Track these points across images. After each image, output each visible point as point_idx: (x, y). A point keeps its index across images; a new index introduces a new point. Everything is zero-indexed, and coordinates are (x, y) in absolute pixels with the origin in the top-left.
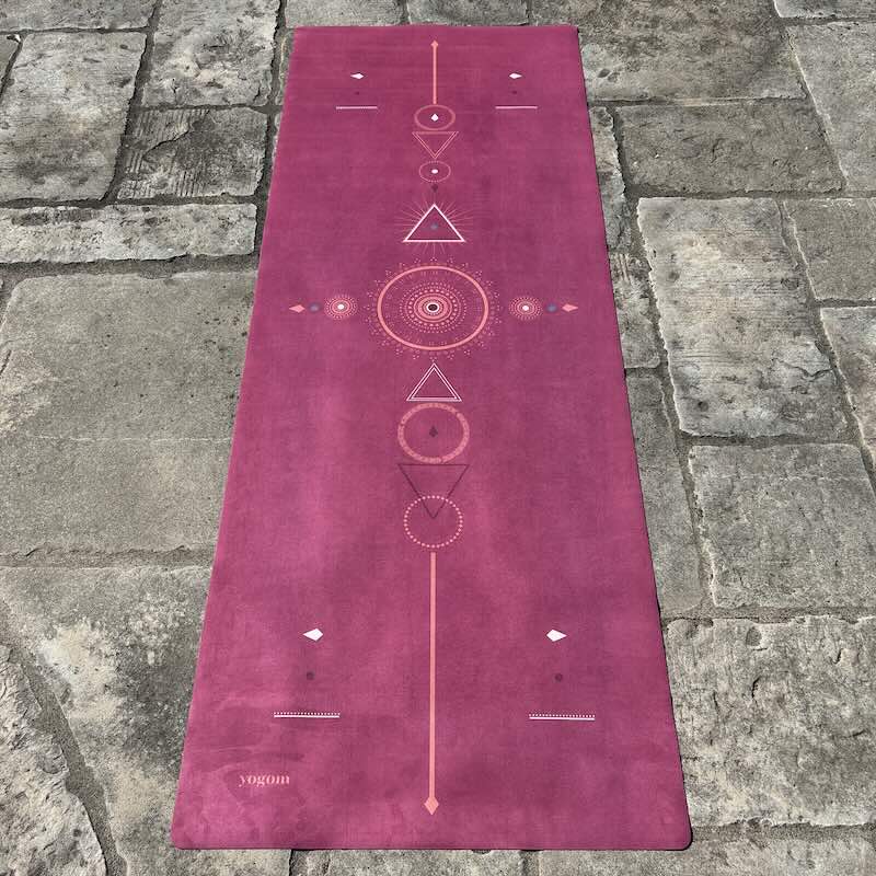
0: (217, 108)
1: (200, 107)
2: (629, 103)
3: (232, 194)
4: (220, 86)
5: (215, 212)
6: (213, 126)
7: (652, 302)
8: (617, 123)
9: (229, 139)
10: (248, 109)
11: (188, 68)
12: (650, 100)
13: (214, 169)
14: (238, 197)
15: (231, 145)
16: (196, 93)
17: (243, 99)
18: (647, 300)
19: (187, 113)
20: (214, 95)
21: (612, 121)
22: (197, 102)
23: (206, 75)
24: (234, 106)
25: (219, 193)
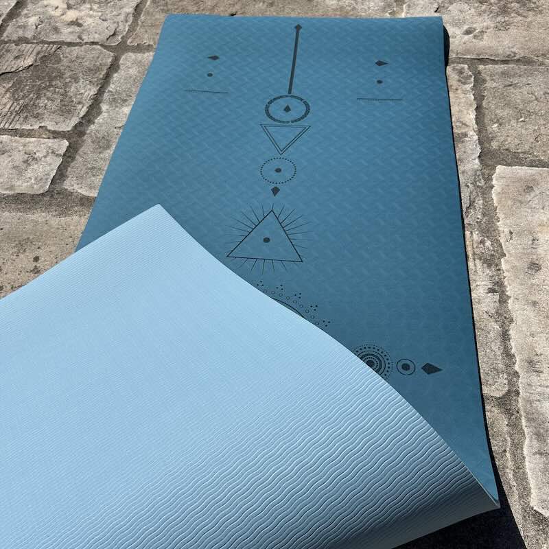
0: (70, 44)
1: (54, 43)
2: (494, 62)
3: (49, 128)
4: (80, 25)
5: (24, 146)
6: (59, 61)
7: (503, 300)
8: (479, 81)
9: (68, 74)
10: (99, 47)
11: (57, 8)
12: (518, 60)
13: (42, 102)
14: (54, 132)
15: (68, 80)
16: (56, 30)
17: (97, 38)
18: (496, 297)
19: (39, 48)
20: (72, 33)
21: (472, 79)
22: (54, 38)
23: (72, 15)
24: (86, 43)
25: (36, 127)
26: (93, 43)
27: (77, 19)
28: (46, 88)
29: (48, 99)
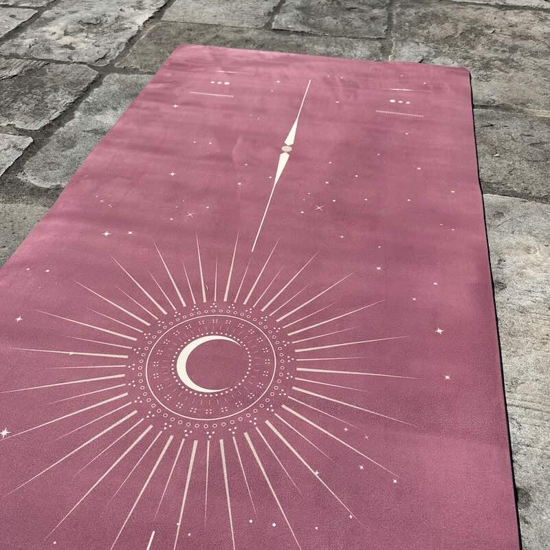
26: (81, 63)
27: (71, 44)
28: (25, 95)
29: (23, 103)
